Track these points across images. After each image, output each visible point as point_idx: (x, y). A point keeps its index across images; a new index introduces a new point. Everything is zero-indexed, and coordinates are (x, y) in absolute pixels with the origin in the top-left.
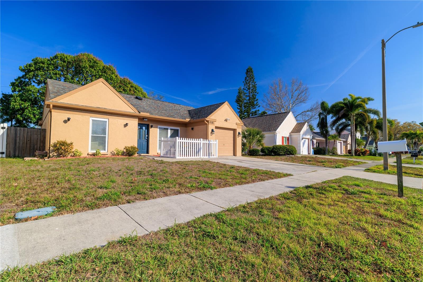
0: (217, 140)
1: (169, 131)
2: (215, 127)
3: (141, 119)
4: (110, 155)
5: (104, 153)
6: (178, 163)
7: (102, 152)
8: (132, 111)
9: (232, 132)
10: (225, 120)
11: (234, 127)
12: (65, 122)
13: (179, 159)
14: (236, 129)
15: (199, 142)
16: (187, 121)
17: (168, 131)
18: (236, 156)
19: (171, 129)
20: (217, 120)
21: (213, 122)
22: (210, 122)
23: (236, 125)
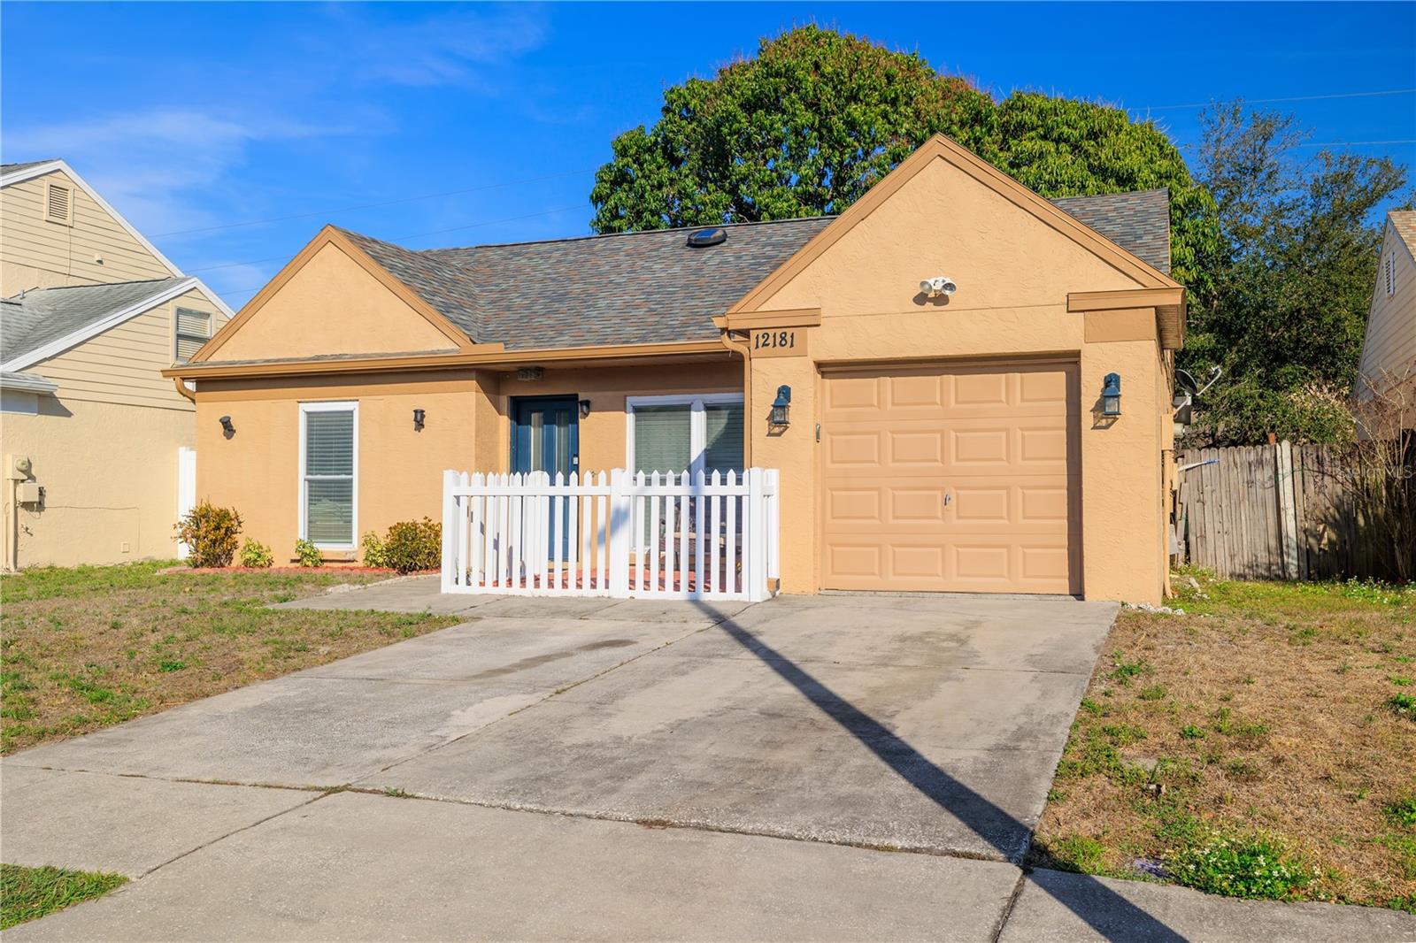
2: (820, 364)
5: (338, 553)
12: (229, 432)
14: (1078, 352)
18: (1083, 597)
19: (710, 408)
20: (824, 312)
21: (789, 332)
22: (761, 341)
23: (1068, 312)
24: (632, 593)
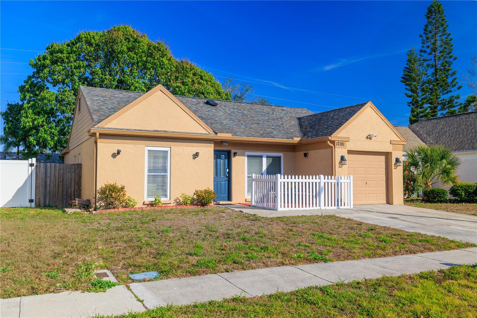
0: (352, 177)
1: (264, 160)
2: (348, 151)
3: (218, 143)
4: (174, 204)
5: (165, 201)
6: (279, 219)
7: (163, 200)
8: (205, 132)
9: (383, 158)
10: (367, 138)
11: (387, 148)
12: (114, 156)
13: (282, 212)
14: (391, 153)
15: (318, 181)
16: (296, 142)
17: (262, 160)
18: (392, 204)
19: (267, 157)
20: (350, 138)
21: (343, 142)
22: (338, 144)
23: (391, 144)
24: (325, 208)
